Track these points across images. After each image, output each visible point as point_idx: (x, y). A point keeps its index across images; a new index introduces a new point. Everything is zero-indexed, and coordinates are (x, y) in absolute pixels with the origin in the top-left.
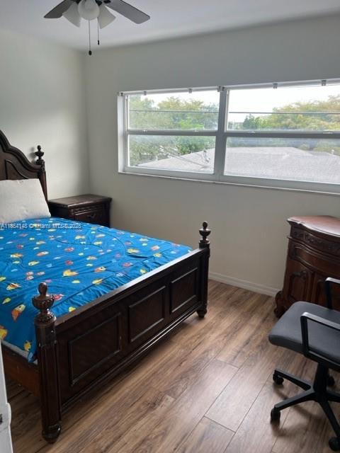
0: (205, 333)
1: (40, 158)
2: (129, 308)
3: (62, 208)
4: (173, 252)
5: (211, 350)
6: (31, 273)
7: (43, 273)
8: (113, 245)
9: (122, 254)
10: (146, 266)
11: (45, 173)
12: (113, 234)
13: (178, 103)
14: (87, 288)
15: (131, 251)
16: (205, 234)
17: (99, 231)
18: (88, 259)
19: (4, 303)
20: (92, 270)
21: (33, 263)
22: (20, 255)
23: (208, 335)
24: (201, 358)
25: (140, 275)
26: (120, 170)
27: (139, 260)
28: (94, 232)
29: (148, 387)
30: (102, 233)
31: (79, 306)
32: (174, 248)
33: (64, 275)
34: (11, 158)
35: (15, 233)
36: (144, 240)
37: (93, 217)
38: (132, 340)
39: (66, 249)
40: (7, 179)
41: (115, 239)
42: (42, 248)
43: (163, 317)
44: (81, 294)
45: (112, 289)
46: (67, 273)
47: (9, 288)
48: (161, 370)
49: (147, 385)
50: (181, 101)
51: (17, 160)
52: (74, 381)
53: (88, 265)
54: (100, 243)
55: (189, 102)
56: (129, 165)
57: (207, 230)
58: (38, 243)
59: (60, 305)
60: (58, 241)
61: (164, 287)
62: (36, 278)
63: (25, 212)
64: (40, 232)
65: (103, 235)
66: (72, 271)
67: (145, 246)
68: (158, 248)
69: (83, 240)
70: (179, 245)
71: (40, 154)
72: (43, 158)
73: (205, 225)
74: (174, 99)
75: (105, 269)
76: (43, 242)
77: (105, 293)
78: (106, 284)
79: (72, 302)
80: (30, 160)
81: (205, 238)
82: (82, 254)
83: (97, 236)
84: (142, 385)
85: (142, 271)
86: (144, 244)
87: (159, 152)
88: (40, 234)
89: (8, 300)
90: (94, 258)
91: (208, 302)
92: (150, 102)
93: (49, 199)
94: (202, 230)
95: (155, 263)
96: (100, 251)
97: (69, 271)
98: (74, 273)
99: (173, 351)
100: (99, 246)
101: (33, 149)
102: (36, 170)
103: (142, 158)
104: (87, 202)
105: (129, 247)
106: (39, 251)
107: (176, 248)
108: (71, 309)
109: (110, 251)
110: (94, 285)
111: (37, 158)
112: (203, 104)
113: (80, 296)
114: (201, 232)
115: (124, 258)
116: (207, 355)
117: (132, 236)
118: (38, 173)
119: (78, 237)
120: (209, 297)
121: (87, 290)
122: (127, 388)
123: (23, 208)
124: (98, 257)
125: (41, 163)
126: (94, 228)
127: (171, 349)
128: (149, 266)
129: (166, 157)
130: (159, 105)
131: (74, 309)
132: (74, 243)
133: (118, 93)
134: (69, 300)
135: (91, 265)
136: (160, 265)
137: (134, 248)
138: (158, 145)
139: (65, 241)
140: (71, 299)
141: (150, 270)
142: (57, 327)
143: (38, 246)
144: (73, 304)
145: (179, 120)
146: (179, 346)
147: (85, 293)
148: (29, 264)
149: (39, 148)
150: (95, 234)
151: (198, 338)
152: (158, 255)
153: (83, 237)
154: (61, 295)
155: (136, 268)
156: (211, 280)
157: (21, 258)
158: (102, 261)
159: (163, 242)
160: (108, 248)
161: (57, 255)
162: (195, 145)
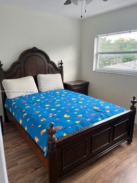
0: (131, 152)
1: (61, 65)
2: (92, 137)
3: (68, 86)
4: (116, 111)
5: (134, 163)
6: (51, 114)
7: (56, 115)
8: (87, 104)
9: (90, 109)
10: (102, 117)
11: (63, 71)
12: (88, 99)
13: (123, 40)
14: (73, 125)
15: (95, 108)
16: (134, 103)
17: (82, 97)
18: (75, 110)
19: (38, 127)
20: (76, 116)
21: (53, 109)
22: (49, 105)
23: (132, 154)
24: (128, 166)
25: (98, 121)
26: (94, 70)
27: (98, 113)
28: (80, 97)
29: (99, 176)
30: (83, 98)
31: (69, 133)
32: (117, 108)
33: (65, 117)
34: (51, 65)
35: (49, 95)
36: (102, 103)
37: (81, 90)
38: (93, 152)
39: (67, 104)
40: (49, 74)
41: (88, 101)
42: (58, 103)
43: (109, 142)
44: (70, 127)
45: (84, 127)
46: (66, 116)
47: (42, 120)
48: (106, 168)
49: (99, 175)
50: (125, 39)
51: (53, 66)
52: (64, 168)
53: (75, 113)
54: (82, 102)
55: (129, 40)
56: (98, 68)
57: (135, 100)
58: (57, 100)
59: (60, 132)
60: (65, 100)
61: (110, 128)
62: (53, 116)
63: (54, 87)
64: (59, 95)
65: (84, 99)
66: (68, 115)
67: (102, 106)
68: (108, 107)
69: (75, 100)
70: (119, 107)
71: (61, 64)
72: (62, 65)
73: (134, 98)
74: (121, 39)
75: (82, 116)
76: (59, 100)
77: (81, 128)
78: (82, 124)
79: (65, 131)
80: (58, 66)
81: (134, 104)
82: (73, 107)
83: (81, 99)
84: (96, 174)
85: (100, 119)
86: (102, 105)
87: (113, 62)
88: (58, 97)
89: (40, 126)
90: (78, 110)
91: (133, 135)
92: (110, 41)
93: (64, 82)
94: (132, 100)
95: (107, 115)
96: (81, 106)
97: (67, 115)
98: (69, 116)
99: (114, 159)
100: (81, 104)
101: (59, 62)
102: (59, 70)
103: (105, 64)
104: (79, 84)
105: (94, 106)
106: (57, 104)
107: (118, 108)
108: (65, 135)
109: (85, 107)
110: (76, 124)
111: (60, 65)
112: (135, 40)
113: (69, 128)
114: (132, 101)
115: (91, 111)
116: (131, 165)
117: (96, 100)
118: (61, 71)
119: (73, 99)
120: (134, 133)
121: (73, 126)
122: (89, 174)
123: (53, 85)
124: (79, 109)
125: (62, 67)
126: (80, 95)
127: (112, 158)
128: (103, 116)
129: (116, 64)
130: (114, 41)
131: (66, 135)
132: (71, 102)
133: (95, 36)
134: (64, 130)
135: (76, 113)
136: (109, 117)
137: (97, 106)
138: (112, 58)
139: (68, 100)
140: (65, 130)
141: (103, 119)
142: (57, 143)
143: (57, 102)
144: (66, 132)
145: (123, 48)
146: (116, 157)
147: (72, 127)
148: (52, 110)
149: (61, 61)
150: (80, 98)
151: (127, 154)
152: (108, 111)
153: (75, 99)
154: (61, 127)
155: (97, 117)
156: (135, 124)
157: (49, 106)
158: (82, 111)
159: (111, 104)
160: (85, 105)
161: (63, 107)
162: (130, 58)
